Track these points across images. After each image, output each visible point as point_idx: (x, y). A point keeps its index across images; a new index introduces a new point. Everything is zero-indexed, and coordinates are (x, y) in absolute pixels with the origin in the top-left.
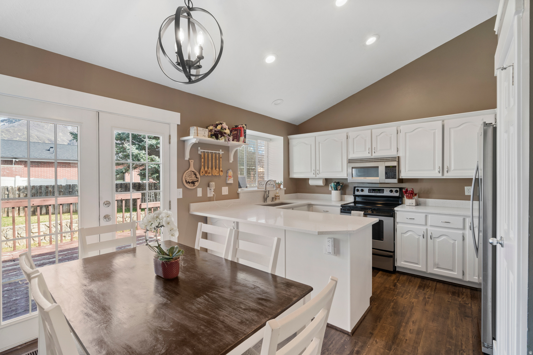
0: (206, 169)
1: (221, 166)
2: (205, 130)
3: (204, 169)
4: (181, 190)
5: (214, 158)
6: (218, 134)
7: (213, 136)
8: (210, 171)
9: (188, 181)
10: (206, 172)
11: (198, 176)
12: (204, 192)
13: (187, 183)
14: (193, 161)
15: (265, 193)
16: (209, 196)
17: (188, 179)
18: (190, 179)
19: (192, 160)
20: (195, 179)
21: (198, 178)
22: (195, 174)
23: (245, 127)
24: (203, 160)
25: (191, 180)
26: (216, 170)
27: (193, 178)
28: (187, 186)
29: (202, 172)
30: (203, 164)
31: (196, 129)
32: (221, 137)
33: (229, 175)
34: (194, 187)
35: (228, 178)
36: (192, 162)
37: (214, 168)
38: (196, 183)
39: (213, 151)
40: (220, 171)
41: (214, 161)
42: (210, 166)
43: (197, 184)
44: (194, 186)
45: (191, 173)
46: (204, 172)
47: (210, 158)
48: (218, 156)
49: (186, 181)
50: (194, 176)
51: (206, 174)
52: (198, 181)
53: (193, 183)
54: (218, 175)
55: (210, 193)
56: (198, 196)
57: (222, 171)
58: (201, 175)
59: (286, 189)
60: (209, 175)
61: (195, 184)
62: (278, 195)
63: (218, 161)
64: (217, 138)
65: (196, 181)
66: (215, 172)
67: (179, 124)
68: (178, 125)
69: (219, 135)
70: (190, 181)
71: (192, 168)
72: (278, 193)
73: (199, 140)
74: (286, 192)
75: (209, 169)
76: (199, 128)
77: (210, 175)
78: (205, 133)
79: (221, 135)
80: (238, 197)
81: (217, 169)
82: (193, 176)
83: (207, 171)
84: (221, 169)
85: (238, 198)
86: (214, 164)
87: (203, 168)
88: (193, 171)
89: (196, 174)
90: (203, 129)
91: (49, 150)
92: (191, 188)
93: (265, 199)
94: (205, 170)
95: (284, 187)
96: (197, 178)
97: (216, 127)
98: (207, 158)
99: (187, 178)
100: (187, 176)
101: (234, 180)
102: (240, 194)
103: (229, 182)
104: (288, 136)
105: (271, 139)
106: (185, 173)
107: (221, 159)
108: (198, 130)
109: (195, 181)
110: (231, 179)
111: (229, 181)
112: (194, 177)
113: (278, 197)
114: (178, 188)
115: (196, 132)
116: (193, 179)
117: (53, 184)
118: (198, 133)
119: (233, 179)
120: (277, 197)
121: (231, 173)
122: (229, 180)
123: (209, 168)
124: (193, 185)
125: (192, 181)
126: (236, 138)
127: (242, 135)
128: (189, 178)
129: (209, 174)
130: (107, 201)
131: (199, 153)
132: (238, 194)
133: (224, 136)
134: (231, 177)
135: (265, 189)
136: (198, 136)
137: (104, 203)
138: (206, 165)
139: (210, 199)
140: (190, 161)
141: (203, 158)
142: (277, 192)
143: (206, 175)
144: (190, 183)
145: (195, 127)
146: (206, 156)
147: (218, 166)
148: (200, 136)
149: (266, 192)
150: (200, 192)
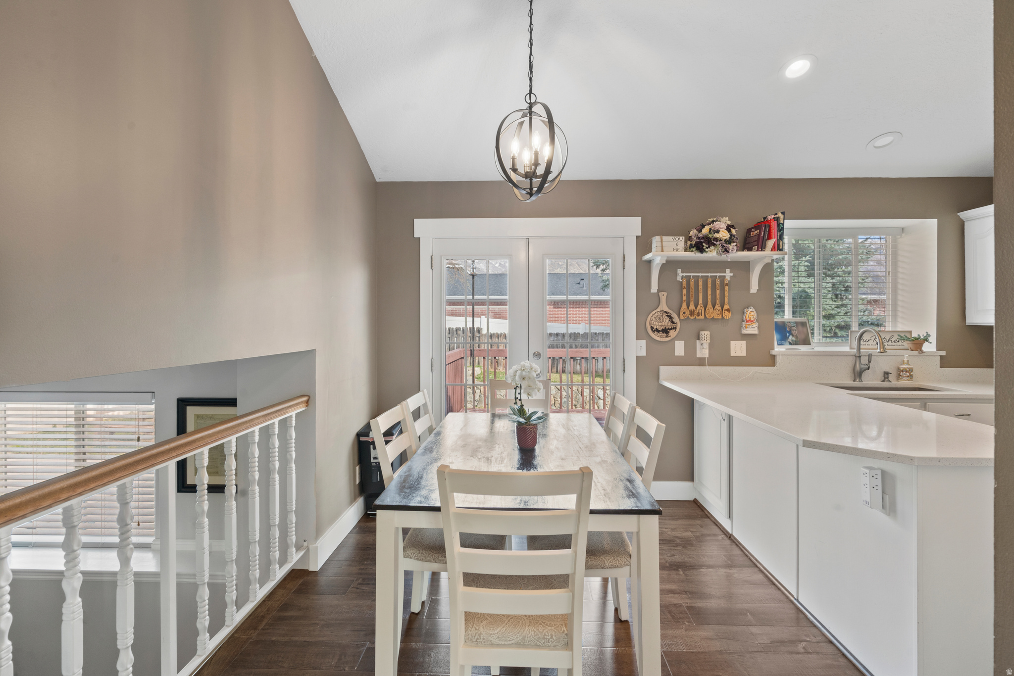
0: (692, 307)
1: (726, 300)
2: (677, 239)
3: (688, 307)
4: (643, 343)
5: (709, 285)
6: (702, 243)
7: (693, 247)
8: (700, 311)
9: (655, 327)
10: (692, 313)
11: (676, 319)
12: (690, 349)
13: (654, 331)
14: (665, 294)
15: (858, 359)
16: (699, 355)
17: (657, 325)
18: (659, 324)
19: (663, 293)
20: (670, 325)
21: (675, 323)
22: (670, 317)
23: (782, 217)
24: (684, 291)
25: (662, 326)
26: (715, 308)
27: (666, 323)
28: (654, 336)
29: (684, 313)
30: (684, 298)
31: (660, 240)
32: (709, 247)
33: (747, 318)
34: (668, 339)
35: (744, 323)
36: (663, 296)
37: (710, 305)
38: (671, 331)
39: (708, 273)
40: (725, 310)
41: (709, 292)
42: (701, 301)
43: (673, 333)
44: (667, 336)
45: (661, 314)
46: (686, 313)
47: (701, 287)
48: (719, 283)
49: (652, 328)
50: (668, 319)
51: (691, 316)
52: (675, 328)
53: (666, 331)
54: (720, 317)
55: (703, 351)
56: (677, 354)
57: (728, 310)
58: (682, 317)
59: (946, 353)
60: (697, 318)
61: (670, 334)
62: (905, 369)
63: (718, 292)
64: (701, 250)
65: (671, 329)
66: (712, 313)
67: (640, 234)
68: (637, 237)
69: (704, 244)
70: (660, 328)
71: (664, 307)
72: (906, 362)
73: (666, 258)
74: (945, 363)
75: (699, 307)
76: (664, 238)
77: (702, 317)
78: (677, 245)
79: (709, 243)
80: (773, 364)
81: (718, 307)
82: (665, 319)
83: (694, 311)
84: (726, 307)
85: (774, 366)
86: (709, 297)
87: (684, 305)
88: (665, 312)
89: (673, 316)
90: (673, 237)
91: (579, 283)
92: (662, 340)
93: (856, 374)
94: (690, 309)
95: (939, 349)
96: (673, 323)
97: (700, 231)
98: (693, 288)
99: (654, 323)
100: (654, 320)
101: (759, 327)
102: (778, 357)
103: (745, 332)
104: (959, 214)
105: (903, 229)
106: (651, 314)
107: (726, 288)
108: (663, 240)
109: (669, 329)
110: (753, 326)
111: (748, 329)
112: (667, 321)
113: (906, 372)
114: (637, 339)
115: (660, 246)
116: (666, 325)
117: (565, 331)
118: (664, 246)
119: (757, 325)
120: (902, 371)
121: (752, 313)
122: (746, 327)
123: (697, 306)
124: (665, 335)
125: (663, 328)
126: (756, 243)
127: (773, 236)
128: (657, 323)
129: (699, 315)
130: (538, 352)
131: (679, 278)
132: (774, 357)
133: (714, 245)
134: (753, 321)
135: (856, 351)
136: (662, 251)
137: (535, 353)
138: (692, 299)
139: (701, 362)
140: (660, 294)
141: (684, 288)
142: (906, 360)
143: (692, 318)
144: (660, 331)
145: (657, 237)
146: (692, 283)
147: (718, 301)
148: (667, 252)
149: (860, 357)
150: (680, 348)
